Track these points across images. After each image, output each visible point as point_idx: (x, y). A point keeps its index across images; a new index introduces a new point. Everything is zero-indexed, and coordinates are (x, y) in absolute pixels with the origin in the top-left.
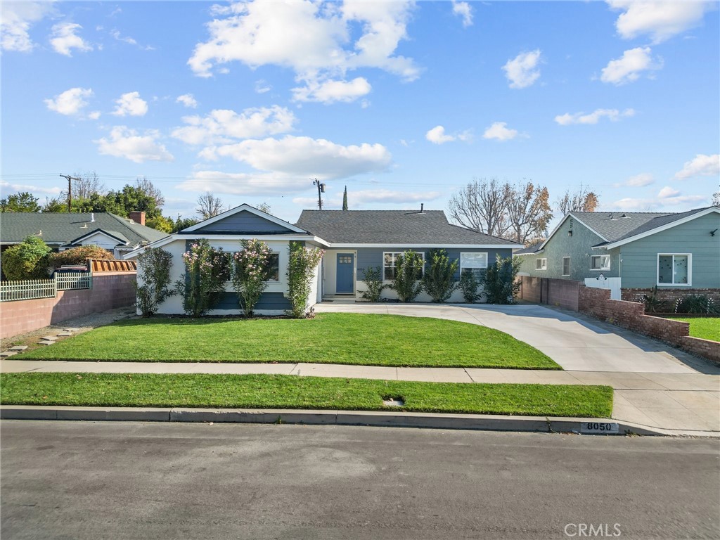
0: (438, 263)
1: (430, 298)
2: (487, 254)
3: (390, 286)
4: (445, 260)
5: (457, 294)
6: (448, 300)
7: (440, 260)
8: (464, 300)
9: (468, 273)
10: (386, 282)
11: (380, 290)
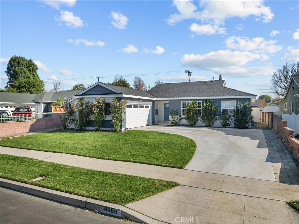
0: (206, 107)
1: (203, 124)
2: (236, 101)
3: (184, 118)
4: (209, 105)
5: (218, 122)
6: (212, 126)
7: (207, 105)
8: (221, 126)
9: (225, 111)
10: (183, 116)
11: (180, 120)
